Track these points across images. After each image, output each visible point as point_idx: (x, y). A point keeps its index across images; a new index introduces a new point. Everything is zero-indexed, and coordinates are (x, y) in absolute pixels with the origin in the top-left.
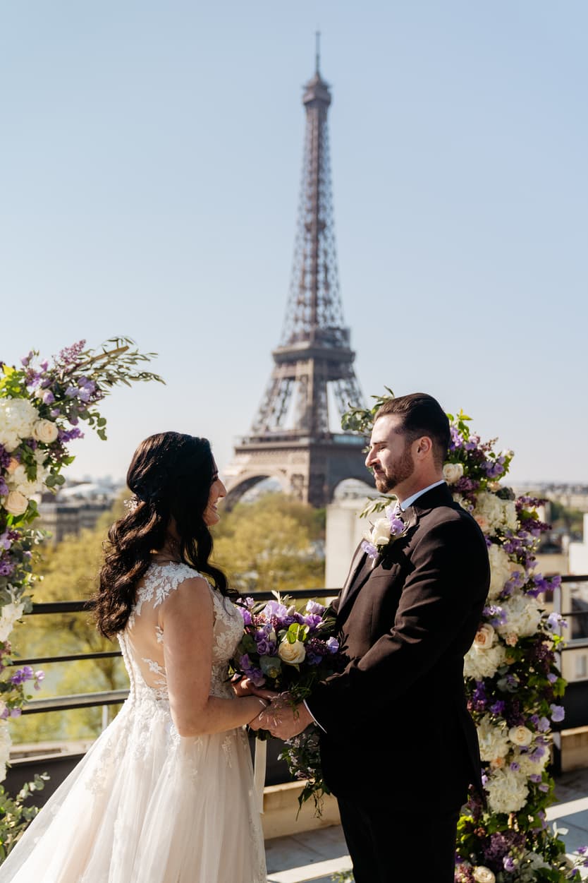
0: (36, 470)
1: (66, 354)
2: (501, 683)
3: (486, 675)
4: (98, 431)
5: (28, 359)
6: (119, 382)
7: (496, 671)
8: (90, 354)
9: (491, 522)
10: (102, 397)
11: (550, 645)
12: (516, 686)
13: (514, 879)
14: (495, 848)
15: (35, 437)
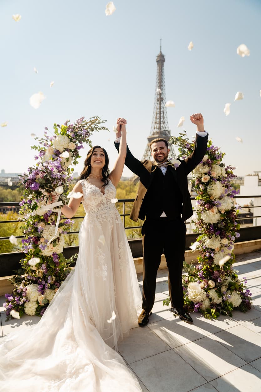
1: (78, 121)
2: (219, 225)
3: (214, 223)
4: (90, 145)
5: (66, 123)
6: (95, 130)
7: (217, 221)
8: (86, 121)
9: (217, 174)
10: (90, 135)
11: (235, 213)
12: (224, 226)
13: (221, 284)
14: (215, 275)
15: (69, 148)
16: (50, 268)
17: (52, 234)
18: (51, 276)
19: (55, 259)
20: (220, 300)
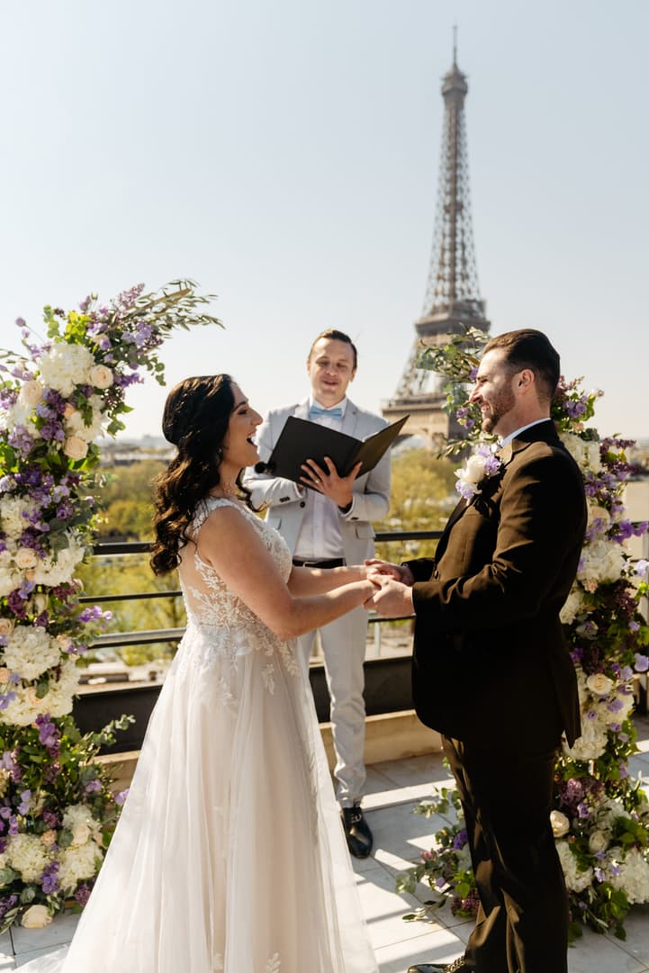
0: (91, 416)
1: (124, 299)
2: (579, 630)
4: (157, 377)
5: (86, 304)
6: (178, 326)
7: (574, 618)
8: (150, 298)
10: (161, 342)
11: (633, 594)
12: (594, 633)
13: (589, 826)
14: (570, 794)
15: (90, 383)
16: (30, 763)
17: (33, 655)
18: (33, 791)
19: (46, 737)
20: (583, 879)
